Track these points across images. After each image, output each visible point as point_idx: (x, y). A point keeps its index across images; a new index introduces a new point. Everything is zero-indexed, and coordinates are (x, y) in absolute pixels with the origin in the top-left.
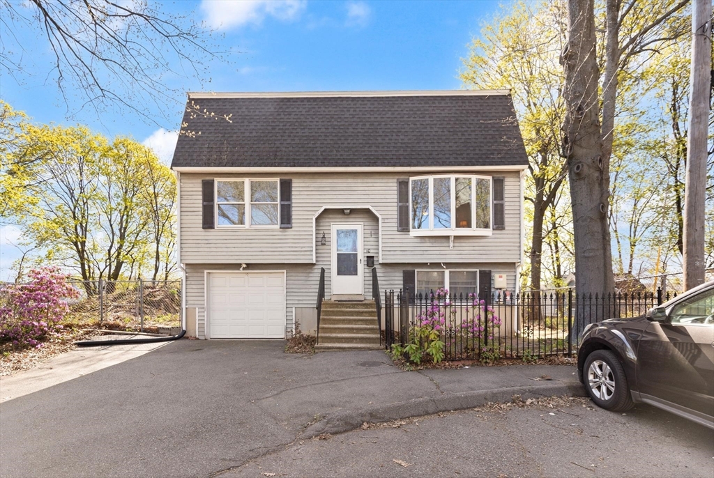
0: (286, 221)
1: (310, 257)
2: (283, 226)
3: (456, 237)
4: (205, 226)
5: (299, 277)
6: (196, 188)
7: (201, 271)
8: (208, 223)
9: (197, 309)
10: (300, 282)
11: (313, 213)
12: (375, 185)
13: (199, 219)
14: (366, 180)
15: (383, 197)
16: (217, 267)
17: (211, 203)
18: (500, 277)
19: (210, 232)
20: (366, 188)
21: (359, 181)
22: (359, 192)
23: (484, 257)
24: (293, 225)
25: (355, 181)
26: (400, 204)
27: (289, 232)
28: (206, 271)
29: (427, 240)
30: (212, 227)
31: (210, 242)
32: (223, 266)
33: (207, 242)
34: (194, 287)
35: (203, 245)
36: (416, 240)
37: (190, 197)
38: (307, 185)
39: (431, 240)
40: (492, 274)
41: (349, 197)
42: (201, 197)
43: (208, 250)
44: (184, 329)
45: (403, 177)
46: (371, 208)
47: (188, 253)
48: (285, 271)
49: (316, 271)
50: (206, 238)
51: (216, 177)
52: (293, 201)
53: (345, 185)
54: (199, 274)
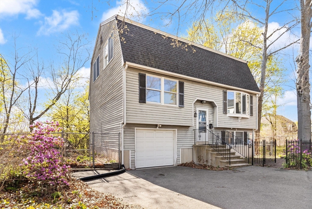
0: (181, 103)
1: (191, 123)
2: (180, 106)
3: (242, 118)
4: (141, 101)
5: (183, 132)
6: (135, 77)
7: (133, 128)
8: (142, 99)
9: (130, 151)
10: (183, 136)
11: (192, 101)
12: (216, 91)
13: (137, 97)
14: (212, 89)
15: (218, 97)
16: (141, 126)
17: (144, 88)
18: (251, 134)
19: (143, 105)
20: (213, 92)
21: (210, 88)
22: (210, 94)
23: (248, 126)
24: (185, 106)
25: (209, 88)
26: (224, 102)
27: (182, 109)
28: (135, 128)
29: (232, 118)
30: (145, 102)
31: (143, 111)
32: (145, 126)
33: (141, 111)
34: (128, 137)
35: (139, 113)
36: (229, 118)
37: (131, 82)
38: (190, 86)
39: (234, 118)
40: (247, 133)
41: (207, 95)
42: (138, 83)
43: (142, 115)
44: (123, 164)
45: (225, 90)
46: (214, 102)
47: (130, 117)
48: (177, 129)
49: (190, 130)
50: (141, 108)
51: (147, 73)
52: (185, 93)
53: (205, 89)
54: (131, 130)
